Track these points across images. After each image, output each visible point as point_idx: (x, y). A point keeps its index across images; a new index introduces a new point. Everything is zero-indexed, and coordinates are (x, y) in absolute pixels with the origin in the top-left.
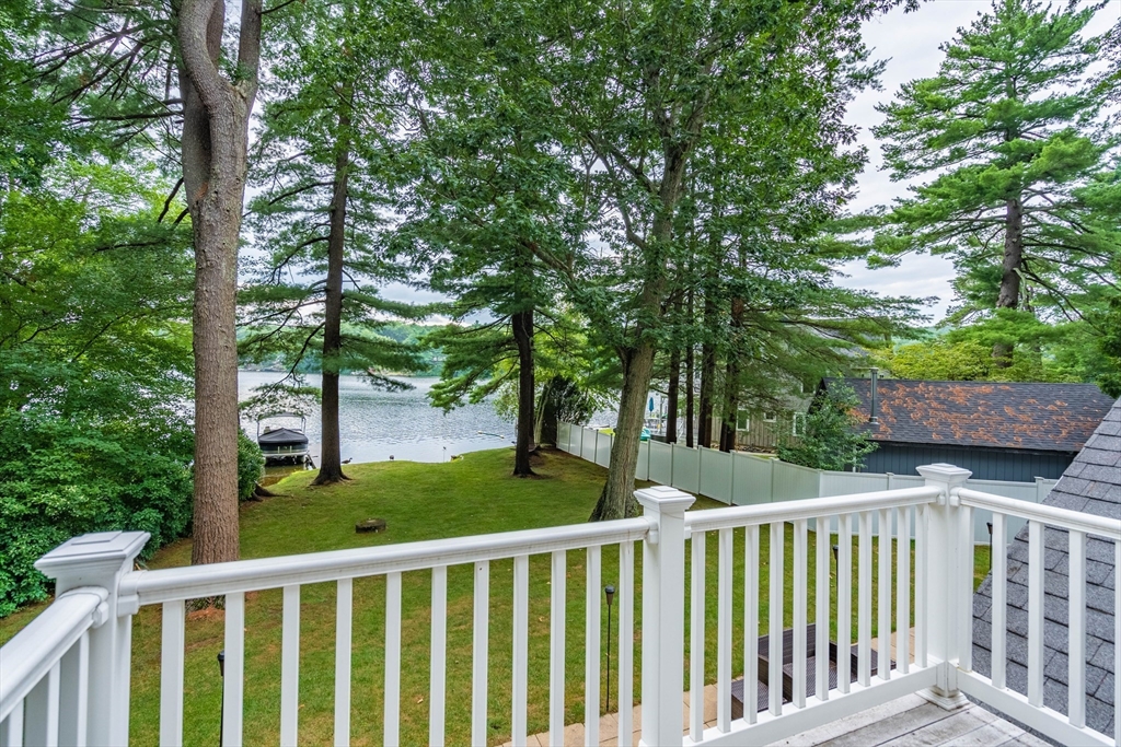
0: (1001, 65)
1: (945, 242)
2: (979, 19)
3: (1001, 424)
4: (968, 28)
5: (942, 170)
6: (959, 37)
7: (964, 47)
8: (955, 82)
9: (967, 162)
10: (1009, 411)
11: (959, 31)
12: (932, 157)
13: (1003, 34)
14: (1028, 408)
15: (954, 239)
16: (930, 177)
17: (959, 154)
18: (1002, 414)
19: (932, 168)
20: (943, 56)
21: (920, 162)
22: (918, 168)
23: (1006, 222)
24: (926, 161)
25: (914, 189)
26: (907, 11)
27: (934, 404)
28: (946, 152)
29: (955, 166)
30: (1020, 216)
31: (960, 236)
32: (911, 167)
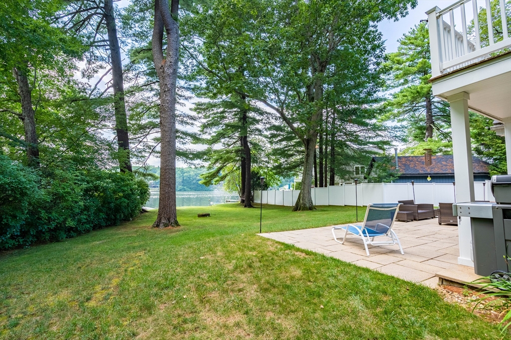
0: (419, 48)
1: (402, 117)
2: (411, 30)
3: (442, 167)
4: (407, 34)
5: (400, 87)
6: (404, 37)
7: (406, 41)
8: (403, 54)
9: (410, 85)
10: (444, 163)
11: (404, 35)
12: (396, 83)
13: (420, 36)
14: (450, 162)
15: (406, 115)
16: (397, 90)
17: (406, 81)
18: (441, 164)
19: (397, 87)
20: (399, 44)
21: (392, 85)
22: (392, 86)
23: (426, 107)
24: (395, 84)
25: (391, 94)
26: (395, 21)
27: (417, 162)
28: (402, 81)
29: (406, 86)
30: (431, 105)
31: (408, 114)
32: (390, 86)
